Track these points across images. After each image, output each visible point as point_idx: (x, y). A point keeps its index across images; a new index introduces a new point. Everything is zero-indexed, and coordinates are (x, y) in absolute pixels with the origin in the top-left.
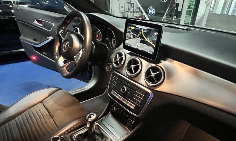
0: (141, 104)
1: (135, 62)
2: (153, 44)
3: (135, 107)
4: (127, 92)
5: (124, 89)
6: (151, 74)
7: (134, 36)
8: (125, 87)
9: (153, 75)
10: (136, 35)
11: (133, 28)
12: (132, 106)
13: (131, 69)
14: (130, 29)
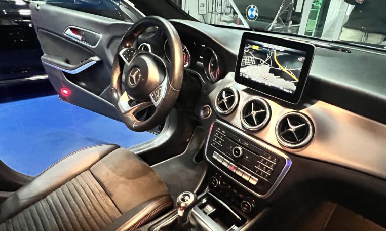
0: (269, 178)
1: (259, 105)
2: (294, 77)
3: (259, 183)
4: (242, 156)
5: (239, 151)
6: (289, 127)
7: (258, 62)
8: (240, 148)
9: (293, 128)
10: (261, 60)
11: (256, 47)
12: (253, 179)
13: (251, 117)
14: (251, 49)
